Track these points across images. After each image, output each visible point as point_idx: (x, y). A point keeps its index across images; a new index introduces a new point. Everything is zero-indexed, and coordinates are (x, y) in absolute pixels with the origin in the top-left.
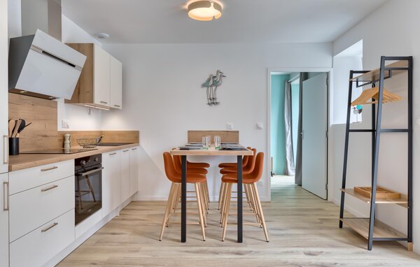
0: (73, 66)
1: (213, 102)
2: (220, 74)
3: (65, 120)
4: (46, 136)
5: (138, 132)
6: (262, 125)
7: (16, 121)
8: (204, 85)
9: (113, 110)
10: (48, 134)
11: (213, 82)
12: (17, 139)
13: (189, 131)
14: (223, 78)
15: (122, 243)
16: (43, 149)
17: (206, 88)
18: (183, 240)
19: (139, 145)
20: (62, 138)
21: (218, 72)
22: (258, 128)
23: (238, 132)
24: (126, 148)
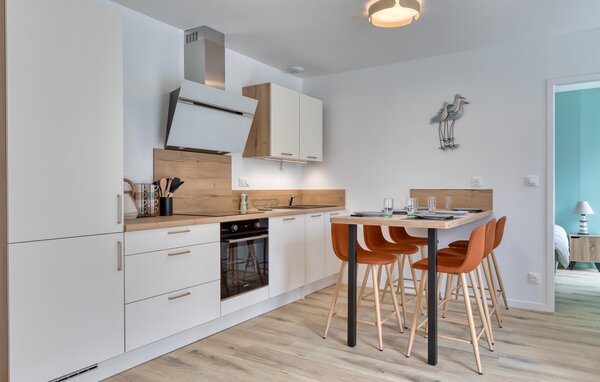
0: (241, 114)
1: (448, 144)
2: (460, 100)
3: (243, 178)
4: (215, 196)
5: (344, 191)
6: (536, 180)
7: (168, 180)
8: (434, 120)
9: (311, 163)
10: (218, 193)
11: (449, 113)
12: (171, 199)
13: (411, 190)
14: (465, 106)
15: (279, 332)
16: (210, 210)
17: (437, 125)
18: (351, 342)
19: (344, 209)
20: (237, 198)
21: (457, 97)
22: (529, 184)
23: (491, 191)
24: (317, 212)
